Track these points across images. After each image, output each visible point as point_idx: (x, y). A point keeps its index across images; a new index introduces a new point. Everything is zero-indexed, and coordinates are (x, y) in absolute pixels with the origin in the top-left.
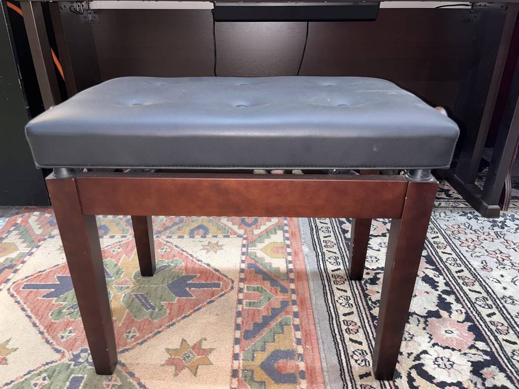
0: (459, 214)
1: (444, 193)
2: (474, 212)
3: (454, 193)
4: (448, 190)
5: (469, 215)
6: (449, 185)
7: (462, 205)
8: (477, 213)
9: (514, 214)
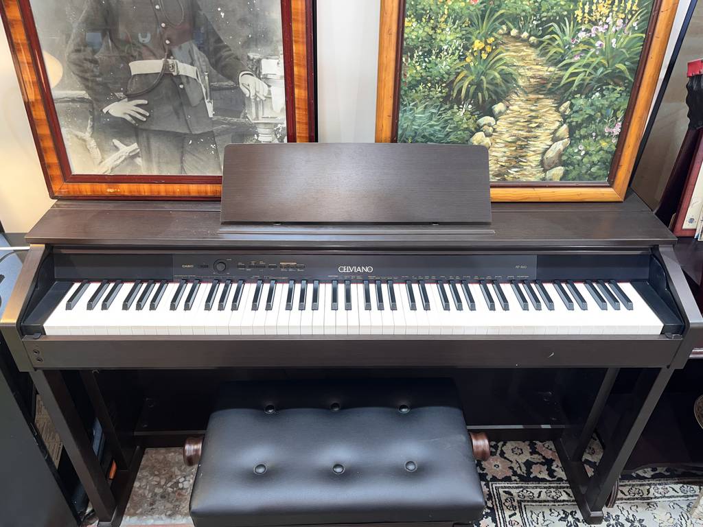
0: (559, 517)
1: (546, 467)
2: (576, 513)
3: (557, 466)
4: (552, 461)
5: (570, 518)
6: (553, 447)
7: (564, 497)
8: (579, 515)
9: (620, 514)
